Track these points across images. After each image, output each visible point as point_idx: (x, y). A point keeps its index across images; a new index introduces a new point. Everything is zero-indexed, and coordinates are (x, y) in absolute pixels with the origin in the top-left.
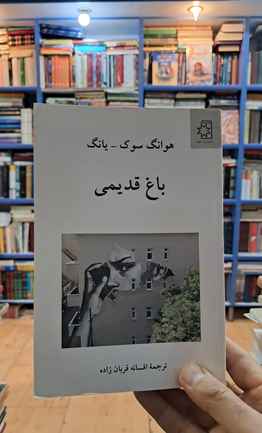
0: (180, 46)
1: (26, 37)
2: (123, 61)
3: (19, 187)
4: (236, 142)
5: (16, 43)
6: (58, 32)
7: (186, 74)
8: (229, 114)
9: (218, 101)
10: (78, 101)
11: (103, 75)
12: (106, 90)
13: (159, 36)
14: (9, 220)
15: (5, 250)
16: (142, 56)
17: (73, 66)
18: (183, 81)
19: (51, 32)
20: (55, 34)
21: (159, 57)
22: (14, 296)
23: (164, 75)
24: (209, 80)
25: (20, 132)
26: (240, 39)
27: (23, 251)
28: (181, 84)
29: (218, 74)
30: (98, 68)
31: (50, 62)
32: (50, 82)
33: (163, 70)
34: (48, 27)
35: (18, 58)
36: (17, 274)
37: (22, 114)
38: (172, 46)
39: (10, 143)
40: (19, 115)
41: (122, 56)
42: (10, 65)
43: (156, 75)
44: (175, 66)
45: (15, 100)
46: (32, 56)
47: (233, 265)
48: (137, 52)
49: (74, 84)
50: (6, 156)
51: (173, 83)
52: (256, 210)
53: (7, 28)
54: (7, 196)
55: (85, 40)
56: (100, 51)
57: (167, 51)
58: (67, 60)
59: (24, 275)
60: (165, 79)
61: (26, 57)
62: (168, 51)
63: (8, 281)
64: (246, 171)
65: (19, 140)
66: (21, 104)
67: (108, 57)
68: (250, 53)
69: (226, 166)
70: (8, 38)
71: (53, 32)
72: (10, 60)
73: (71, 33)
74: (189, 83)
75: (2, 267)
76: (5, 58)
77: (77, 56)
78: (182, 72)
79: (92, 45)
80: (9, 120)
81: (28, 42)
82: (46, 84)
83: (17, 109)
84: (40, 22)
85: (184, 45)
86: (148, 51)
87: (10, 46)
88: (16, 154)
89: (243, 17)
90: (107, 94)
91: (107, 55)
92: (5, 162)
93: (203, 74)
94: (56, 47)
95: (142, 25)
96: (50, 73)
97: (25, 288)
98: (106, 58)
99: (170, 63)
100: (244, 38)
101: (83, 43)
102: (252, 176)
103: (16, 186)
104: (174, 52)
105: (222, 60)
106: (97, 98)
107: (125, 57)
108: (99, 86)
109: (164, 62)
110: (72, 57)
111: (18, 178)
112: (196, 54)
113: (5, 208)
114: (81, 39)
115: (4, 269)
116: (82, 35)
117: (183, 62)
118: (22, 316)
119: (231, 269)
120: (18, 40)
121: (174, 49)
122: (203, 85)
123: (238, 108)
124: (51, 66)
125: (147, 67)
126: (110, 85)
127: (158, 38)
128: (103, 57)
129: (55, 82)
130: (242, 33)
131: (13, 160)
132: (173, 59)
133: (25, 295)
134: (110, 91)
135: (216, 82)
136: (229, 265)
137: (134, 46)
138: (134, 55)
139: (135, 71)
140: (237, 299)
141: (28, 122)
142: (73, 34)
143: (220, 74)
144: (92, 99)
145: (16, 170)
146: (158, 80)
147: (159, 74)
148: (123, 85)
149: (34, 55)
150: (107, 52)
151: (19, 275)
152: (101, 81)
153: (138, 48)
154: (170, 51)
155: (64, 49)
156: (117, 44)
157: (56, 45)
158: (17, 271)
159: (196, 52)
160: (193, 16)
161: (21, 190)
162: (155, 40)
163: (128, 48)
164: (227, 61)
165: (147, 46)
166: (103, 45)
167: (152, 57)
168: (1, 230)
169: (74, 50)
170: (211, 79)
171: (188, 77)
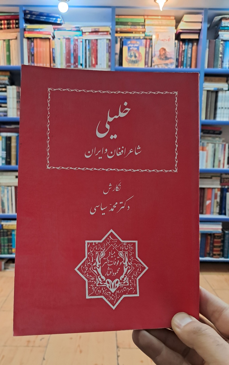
0: (147, 33)
1: (11, 22)
2: (97, 45)
3: (4, 156)
5: (3, 27)
6: (40, 18)
11: (80, 56)
13: (129, 23)
16: (114, 41)
17: (53, 47)
18: (150, 65)
19: (34, 18)
20: (37, 19)
21: (129, 42)
22: (1, 252)
23: (133, 58)
24: (172, 64)
25: (6, 107)
26: (200, 28)
27: (8, 212)
28: (148, 66)
29: (180, 58)
30: (75, 50)
31: (32, 44)
32: (33, 62)
33: (132, 54)
34: (31, 13)
35: (4, 40)
36: (3, 232)
37: (8, 91)
38: (140, 33)
40: (6, 91)
41: (97, 40)
43: (126, 58)
44: (142, 50)
45: (2, 78)
46: (16, 39)
48: (109, 37)
49: (54, 65)
51: (141, 65)
52: (211, 178)
55: (64, 26)
56: (77, 36)
57: (136, 37)
58: (48, 42)
59: (9, 233)
60: (134, 62)
61: (12, 39)
64: (203, 143)
65: (5, 114)
66: (7, 82)
67: (84, 41)
68: (208, 41)
73: (51, 18)
74: (154, 66)
77: (55, 39)
78: (149, 56)
79: (70, 30)
81: (13, 26)
82: (29, 63)
83: (3, 86)
84: (24, 8)
85: (151, 32)
86: (119, 37)
88: (2, 126)
89: (202, 9)
91: (83, 39)
93: (166, 58)
94: (38, 31)
95: (114, 14)
96: (33, 54)
97: (10, 244)
98: (82, 42)
99: (138, 48)
100: (203, 28)
101: (62, 28)
102: (207, 148)
104: (141, 38)
105: (184, 46)
107: (99, 41)
108: (77, 66)
109: (133, 47)
110: (52, 40)
111: (4, 147)
112: (161, 40)
114: (60, 24)
116: (61, 21)
117: (149, 48)
118: (8, 269)
120: (4, 24)
121: (142, 35)
122: (166, 68)
124: (33, 47)
125: (118, 51)
126: (86, 66)
127: (128, 25)
128: (79, 40)
129: (37, 63)
130: (201, 22)
131: (0, 132)
132: (141, 44)
133: (10, 250)
135: (178, 65)
137: (107, 32)
138: (107, 39)
139: (108, 54)
141: (13, 98)
142: (53, 20)
143: (181, 59)
145: (2, 140)
146: (127, 63)
147: (128, 57)
148: (96, 66)
149: (19, 38)
150: (83, 36)
151: (5, 233)
152: (78, 63)
153: (110, 34)
154: (138, 37)
155: (45, 33)
156: (92, 29)
157: (38, 29)
158: (3, 229)
159: (161, 39)
160: (158, 6)
161: (6, 158)
162: (125, 27)
163: (102, 33)
164: (188, 47)
165: (119, 32)
166: (79, 31)
167: (123, 42)
169: (54, 34)
170: (173, 63)
171: (154, 61)
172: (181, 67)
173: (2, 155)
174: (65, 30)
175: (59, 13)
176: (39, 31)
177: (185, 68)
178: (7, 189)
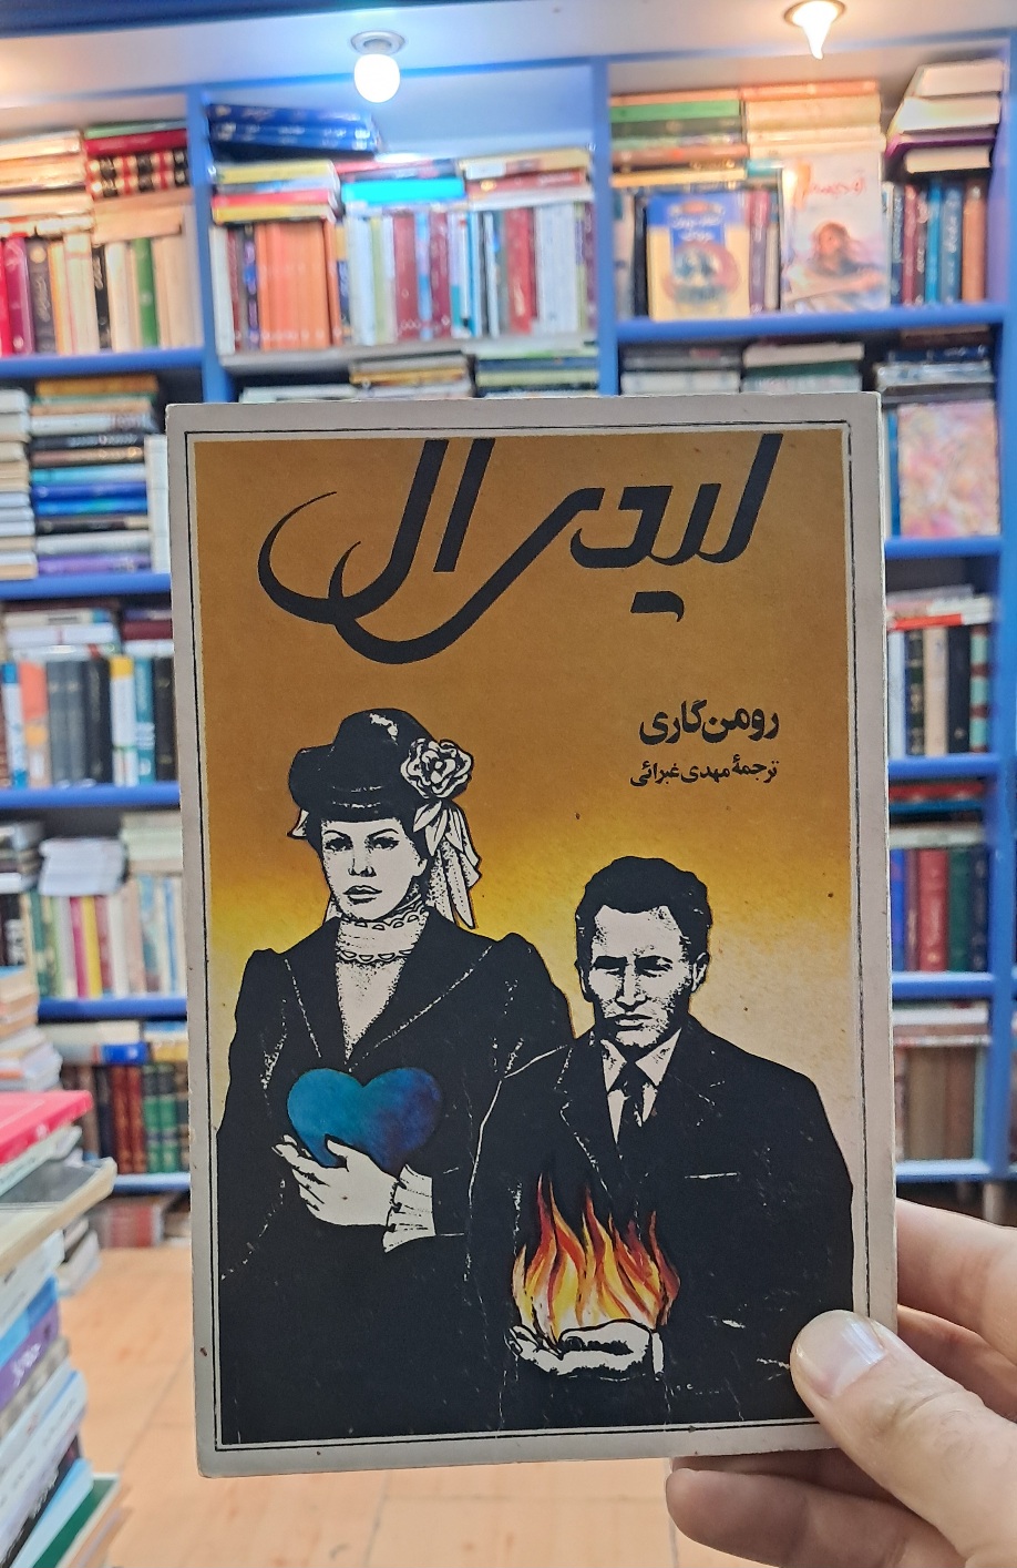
0: (758, 164)
1: (155, 160)
2: (531, 232)
3: (148, 742)
4: (989, 529)
5: (120, 184)
6: (277, 134)
8: (959, 418)
9: (912, 369)
10: (363, 395)
11: (458, 289)
12: (468, 350)
13: (672, 127)
14: (118, 869)
15: (106, 984)
16: (606, 210)
17: (341, 257)
18: (771, 301)
19: (251, 134)
20: (267, 140)
21: (675, 210)
22: (146, 1162)
23: (698, 280)
24: (873, 291)
25: (146, 528)
26: (995, 120)
27: (173, 988)
28: (764, 309)
29: (908, 261)
30: (435, 263)
31: (250, 249)
32: (255, 326)
33: (694, 261)
34: (238, 115)
35: (128, 243)
36: (156, 1075)
37: (150, 457)
38: (728, 164)
39: (111, 570)
40: (141, 461)
41: (530, 211)
42: (100, 273)
43: (667, 283)
44: (737, 240)
45: (124, 403)
46: (180, 231)
47: (991, 1016)
48: (586, 194)
49: (347, 332)
50: (96, 621)
51: (735, 309)
53: (81, 129)
54: (107, 776)
55: (383, 160)
56: (441, 200)
57: (702, 184)
58: (316, 237)
59: (177, 1079)
60: (701, 295)
61: (159, 237)
62: (711, 183)
63: (120, 1105)
65: (143, 559)
66: (144, 419)
67: (475, 220)
69: (953, 622)
70: (86, 165)
71: (257, 134)
72: (98, 252)
73: (327, 132)
74: (793, 304)
75: (95, 1048)
76: (79, 244)
77: (349, 221)
78: (769, 264)
79: (412, 175)
80: (103, 482)
81: (163, 179)
82: (236, 335)
83: (131, 439)
84: (209, 97)
85: (774, 156)
86: (629, 189)
87: (94, 198)
88: (132, 614)
89: (999, 33)
90: (474, 366)
91: (469, 212)
92: (92, 646)
94: (271, 190)
95: (602, 89)
96: (253, 293)
97: (181, 1128)
98: (466, 223)
99: (717, 232)
100: (1007, 118)
101: (378, 169)
103: (138, 734)
104: (732, 186)
105: (923, 208)
106: (437, 381)
107: (540, 216)
108: (446, 332)
109: (697, 228)
110: (336, 227)
111: (144, 704)
112: (822, 191)
113: (99, 822)
114: (367, 155)
115: (101, 1059)
116: (368, 140)
117: (767, 225)
118: (179, 1236)
119: (989, 1027)
120: (127, 173)
121: (734, 175)
122: (848, 309)
123: (993, 391)
124: (255, 262)
125: (626, 251)
126: (487, 328)
127: (668, 134)
128: (452, 219)
129: (272, 329)
131: (124, 637)
132: (730, 217)
133: (184, 1156)
134: (485, 351)
135: (900, 294)
136: (978, 1015)
137: (575, 170)
138: (576, 204)
139: (583, 269)
140: (1014, 1149)
142: (336, 138)
143: (915, 263)
144: (420, 384)
145: (135, 674)
146: (669, 303)
147: (675, 276)
148: (535, 326)
149: (191, 229)
150: (468, 200)
151: (163, 1081)
152: (449, 315)
153: (588, 179)
154: (715, 183)
155: (300, 198)
156: (507, 165)
157: (271, 183)
158: (151, 1062)
159: (824, 183)
160: (805, 41)
161: (157, 751)
162: (655, 143)
163: (553, 179)
164: (941, 211)
165: (626, 170)
166: (451, 175)
167: (645, 211)
168: (87, 909)
169: (343, 200)
170: (880, 285)
171: (789, 284)
173: (137, 739)
174: (390, 178)
175: (362, 106)
176: (277, 193)
178: (166, 886)
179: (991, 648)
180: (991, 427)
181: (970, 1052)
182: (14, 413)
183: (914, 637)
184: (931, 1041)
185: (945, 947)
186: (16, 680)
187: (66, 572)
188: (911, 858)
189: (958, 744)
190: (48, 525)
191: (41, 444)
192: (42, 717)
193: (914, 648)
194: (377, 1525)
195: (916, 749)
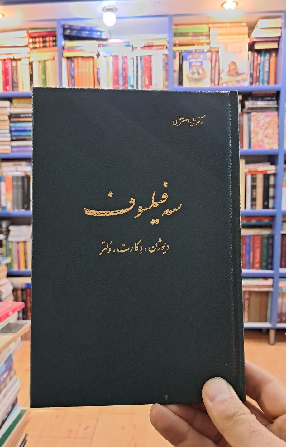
0: (212, 45)
1: (47, 39)
2: (151, 62)
4: (275, 147)
5: (37, 45)
6: (81, 33)
7: (219, 74)
8: (268, 116)
9: (255, 103)
11: (130, 76)
13: (190, 34)
14: (30, 234)
15: (26, 266)
16: (171, 57)
17: (98, 68)
18: (217, 83)
19: (74, 33)
20: (79, 35)
21: (190, 57)
23: (196, 76)
24: (244, 80)
26: (279, 35)
28: (214, 85)
29: (255, 73)
30: (124, 69)
31: (73, 64)
32: (74, 85)
33: (195, 71)
34: (71, 28)
38: (204, 44)
39: (31, 151)
41: (151, 56)
42: (31, 69)
43: (188, 76)
44: (207, 65)
46: (54, 59)
47: (273, 282)
48: (166, 52)
49: (99, 87)
50: (27, 165)
51: (205, 85)
53: (27, 30)
54: (28, 208)
55: (111, 41)
56: (126, 52)
57: (198, 50)
58: (91, 62)
60: (197, 80)
61: (48, 60)
67: (135, 58)
69: (265, 173)
70: (28, 40)
71: (76, 33)
72: (31, 64)
73: (95, 33)
74: (223, 84)
75: (22, 284)
76: (27, 62)
77: (100, 57)
78: (215, 73)
79: (118, 45)
80: (30, 127)
81: (49, 44)
84: (63, 23)
85: (217, 43)
86: (178, 51)
87: (30, 49)
89: (281, 12)
91: (133, 56)
92: (25, 172)
93: (238, 74)
94: (79, 48)
95: (171, 24)
96: (73, 76)
98: (133, 59)
99: (201, 63)
100: (283, 35)
101: (108, 44)
104: (205, 51)
105: (259, 58)
107: (153, 57)
108: (127, 88)
109: (196, 62)
110: (97, 59)
112: (230, 53)
113: (26, 221)
114: (106, 40)
115: (24, 287)
116: (108, 36)
117: (216, 62)
119: (272, 286)
120: (39, 42)
122: (238, 85)
123: (277, 109)
124: (74, 68)
125: (177, 68)
126: (138, 88)
127: (189, 36)
128: (129, 58)
129: (78, 86)
132: (205, 58)
135: (252, 82)
136: (270, 282)
137: (163, 46)
138: (163, 55)
139: (164, 72)
140: (278, 320)
142: (98, 35)
143: (257, 74)
146: (188, 82)
147: (190, 75)
148: (151, 87)
149: (57, 58)
150: (133, 52)
152: (127, 85)
153: (167, 48)
154: (201, 50)
155: (87, 51)
156: (144, 43)
157: (79, 47)
162: (185, 38)
163: (157, 48)
164: (264, 60)
165: (177, 45)
166: (129, 46)
167: (182, 57)
168: (21, 245)
169: (99, 52)
170: (247, 79)
171: (222, 78)
172: (256, 84)
174: (112, 46)
175: (104, 26)
176: (81, 49)
177: (261, 85)
179: (275, 180)
180: (276, 119)
181: (267, 293)
182: (6, 107)
183: (254, 176)
184: (256, 289)
185: (261, 262)
186: (4, 181)
187: (19, 151)
188: (252, 237)
189: (266, 207)
190: (14, 138)
191: (13, 116)
192: (11, 191)
193: (254, 180)
194: (98, 421)
195: (254, 207)
